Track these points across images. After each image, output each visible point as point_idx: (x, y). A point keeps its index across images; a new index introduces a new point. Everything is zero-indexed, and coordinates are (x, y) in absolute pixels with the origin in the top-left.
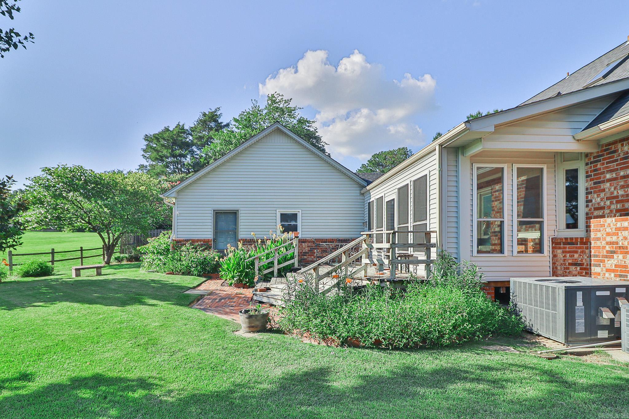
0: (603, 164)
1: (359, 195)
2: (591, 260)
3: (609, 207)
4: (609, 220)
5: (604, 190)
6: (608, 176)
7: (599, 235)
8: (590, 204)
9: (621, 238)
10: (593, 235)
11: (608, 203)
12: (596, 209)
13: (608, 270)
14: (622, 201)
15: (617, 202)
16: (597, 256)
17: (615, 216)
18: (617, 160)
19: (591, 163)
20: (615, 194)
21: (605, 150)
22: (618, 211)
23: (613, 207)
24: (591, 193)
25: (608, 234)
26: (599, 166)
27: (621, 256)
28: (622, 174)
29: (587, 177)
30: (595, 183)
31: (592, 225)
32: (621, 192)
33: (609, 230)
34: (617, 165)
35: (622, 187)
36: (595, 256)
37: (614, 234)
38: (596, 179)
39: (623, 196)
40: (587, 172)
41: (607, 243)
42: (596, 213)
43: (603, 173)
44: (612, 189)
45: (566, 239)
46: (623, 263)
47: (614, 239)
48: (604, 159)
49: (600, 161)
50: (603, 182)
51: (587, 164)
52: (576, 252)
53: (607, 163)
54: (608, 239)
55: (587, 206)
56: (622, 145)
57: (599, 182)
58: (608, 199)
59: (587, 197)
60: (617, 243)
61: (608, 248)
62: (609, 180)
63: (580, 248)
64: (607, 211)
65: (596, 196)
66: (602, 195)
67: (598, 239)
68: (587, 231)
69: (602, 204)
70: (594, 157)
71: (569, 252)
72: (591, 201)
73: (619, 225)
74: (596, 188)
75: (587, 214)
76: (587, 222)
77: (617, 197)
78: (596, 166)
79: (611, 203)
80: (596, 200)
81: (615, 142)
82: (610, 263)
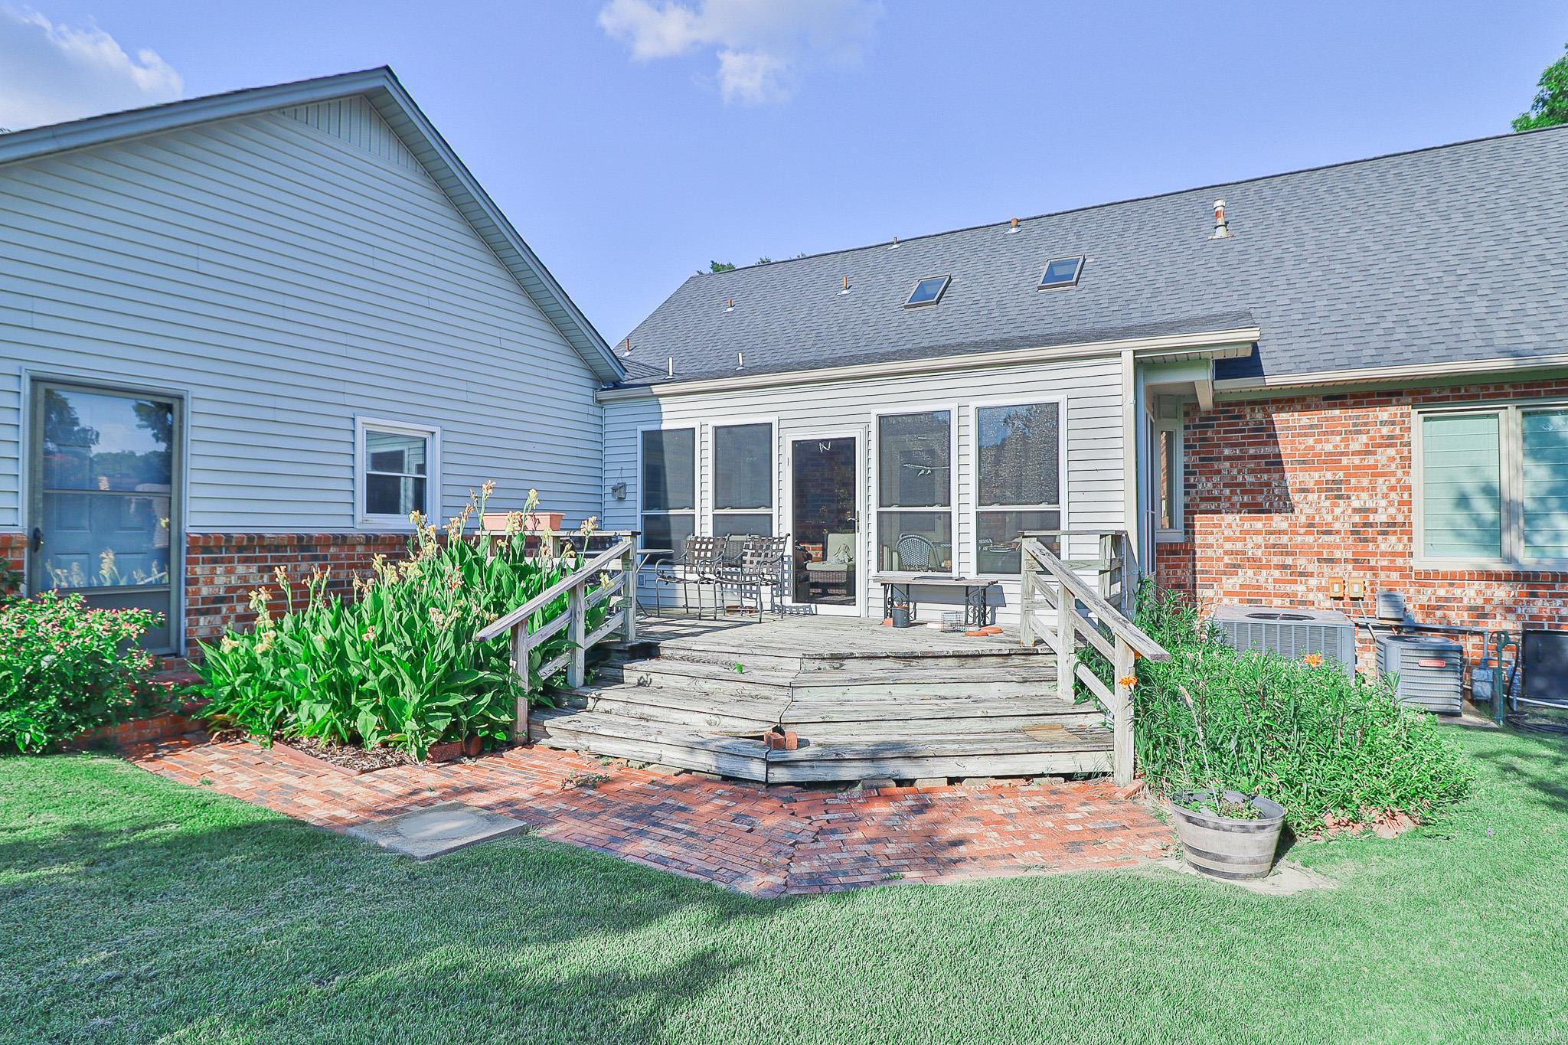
0: (1219, 432)
1: (590, 401)
2: (1195, 578)
3: (1229, 499)
4: (1229, 518)
5: (1219, 472)
6: (1227, 452)
7: (1211, 539)
8: (1193, 491)
9: (1249, 546)
10: (1198, 539)
11: (1227, 492)
12: (1203, 499)
13: (1226, 594)
14: (1251, 492)
15: (1243, 492)
16: (1207, 572)
17: (1239, 512)
18: (1243, 431)
19: (1195, 427)
20: (1240, 479)
21: (1222, 412)
22: (1243, 505)
23: (1235, 498)
24: (1194, 473)
25: (1228, 539)
26: (1209, 434)
27: (1250, 572)
28: (1252, 451)
29: (1186, 447)
30: (1202, 459)
31: (1197, 524)
32: (1250, 479)
33: (1228, 533)
34: (1243, 438)
35: (1252, 471)
36: (1202, 572)
37: (1238, 539)
38: (1204, 453)
39: (1252, 484)
40: (1186, 440)
41: (1226, 552)
42: (1204, 506)
43: (1218, 445)
44: (1235, 472)
45: (1171, 544)
46: (1254, 583)
47: (1239, 546)
48: (1219, 425)
49: (1212, 426)
50: (1218, 459)
51: (1186, 427)
52: (1178, 566)
53: (1225, 432)
54: (1228, 546)
55: (1187, 493)
56: (1253, 410)
57: (1211, 459)
58: (1226, 485)
59: (1186, 480)
60: (1244, 553)
61: (1227, 559)
62: (1227, 458)
63: (1183, 560)
64: (1224, 505)
65: (1203, 479)
66: (1216, 479)
67: (1211, 546)
68: (1186, 533)
69: (1216, 492)
70: (1201, 419)
71: (1173, 567)
72: (1194, 486)
73: (1247, 526)
74: (1203, 466)
75: (1186, 506)
76: (1186, 519)
77: (1243, 485)
78: (1206, 432)
79: (1232, 492)
80: (1204, 485)
81: (1240, 404)
82: (1231, 583)
